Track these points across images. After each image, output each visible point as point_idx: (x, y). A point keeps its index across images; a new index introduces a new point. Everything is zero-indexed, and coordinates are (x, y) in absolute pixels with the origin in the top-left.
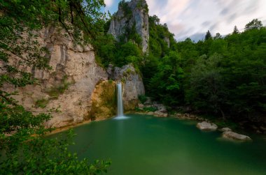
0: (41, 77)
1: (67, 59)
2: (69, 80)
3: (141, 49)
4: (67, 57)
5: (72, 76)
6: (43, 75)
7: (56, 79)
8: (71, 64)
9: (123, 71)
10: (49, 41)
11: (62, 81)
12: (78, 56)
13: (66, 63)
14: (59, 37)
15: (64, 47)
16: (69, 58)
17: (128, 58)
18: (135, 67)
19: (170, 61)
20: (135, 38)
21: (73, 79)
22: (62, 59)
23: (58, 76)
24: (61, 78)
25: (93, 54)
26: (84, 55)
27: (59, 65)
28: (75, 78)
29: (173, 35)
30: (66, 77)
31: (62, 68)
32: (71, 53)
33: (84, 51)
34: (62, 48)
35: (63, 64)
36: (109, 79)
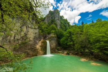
1: (28, 31)
2: (28, 40)
3: (57, 28)
4: (28, 30)
6: (18, 37)
7: (23, 39)
8: (29, 33)
9: (49, 36)
10: (22, 25)
11: (25, 40)
12: (32, 30)
13: (27, 33)
14: (26, 23)
15: (27, 27)
16: (29, 31)
17: (52, 31)
18: (54, 35)
19: (68, 32)
20: (55, 24)
21: (29, 39)
22: (26, 31)
23: (24, 38)
24: (25, 38)
25: (38, 29)
26: (34, 30)
27: (25, 33)
28: (30, 39)
29: (70, 23)
30: (27, 38)
31: (26, 35)
32: (30, 29)
33: (35, 28)
34: (26, 27)
35: (26, 33)
36: (44, 39)
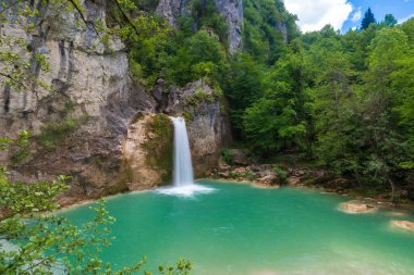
0: (21, 105)
1: (72, 70)
2: (78, 113)
3: (226, 48)
4: (71, 65)
5: (83, 104)
6: (25, 102)
7: (51, 110)
8: (79, 80)
9: (187, 94)
10: (37, 33)
11: (63, 114)
12: (94, 62)
13: (70, 77)
14: (56, 24)
15: (66, 45)
16: (77, 67)
17: (197, 67)
18: (211, 86)
19: (286, 73)
20: (215, 26)
21: (84, 111)
22: (63, 69)
23: (54, 104)
24: (62, 108)
25: (124, 59)
26: (105, 61)
27: (56, 81)
28: (88, 108)
29: (295, 17)
30: (70, 106)
31: (63, 88)
32: (80, 57)
33: (108, 53)
34: (62, 48)
35: (64, 80)
36: (157, 110)
